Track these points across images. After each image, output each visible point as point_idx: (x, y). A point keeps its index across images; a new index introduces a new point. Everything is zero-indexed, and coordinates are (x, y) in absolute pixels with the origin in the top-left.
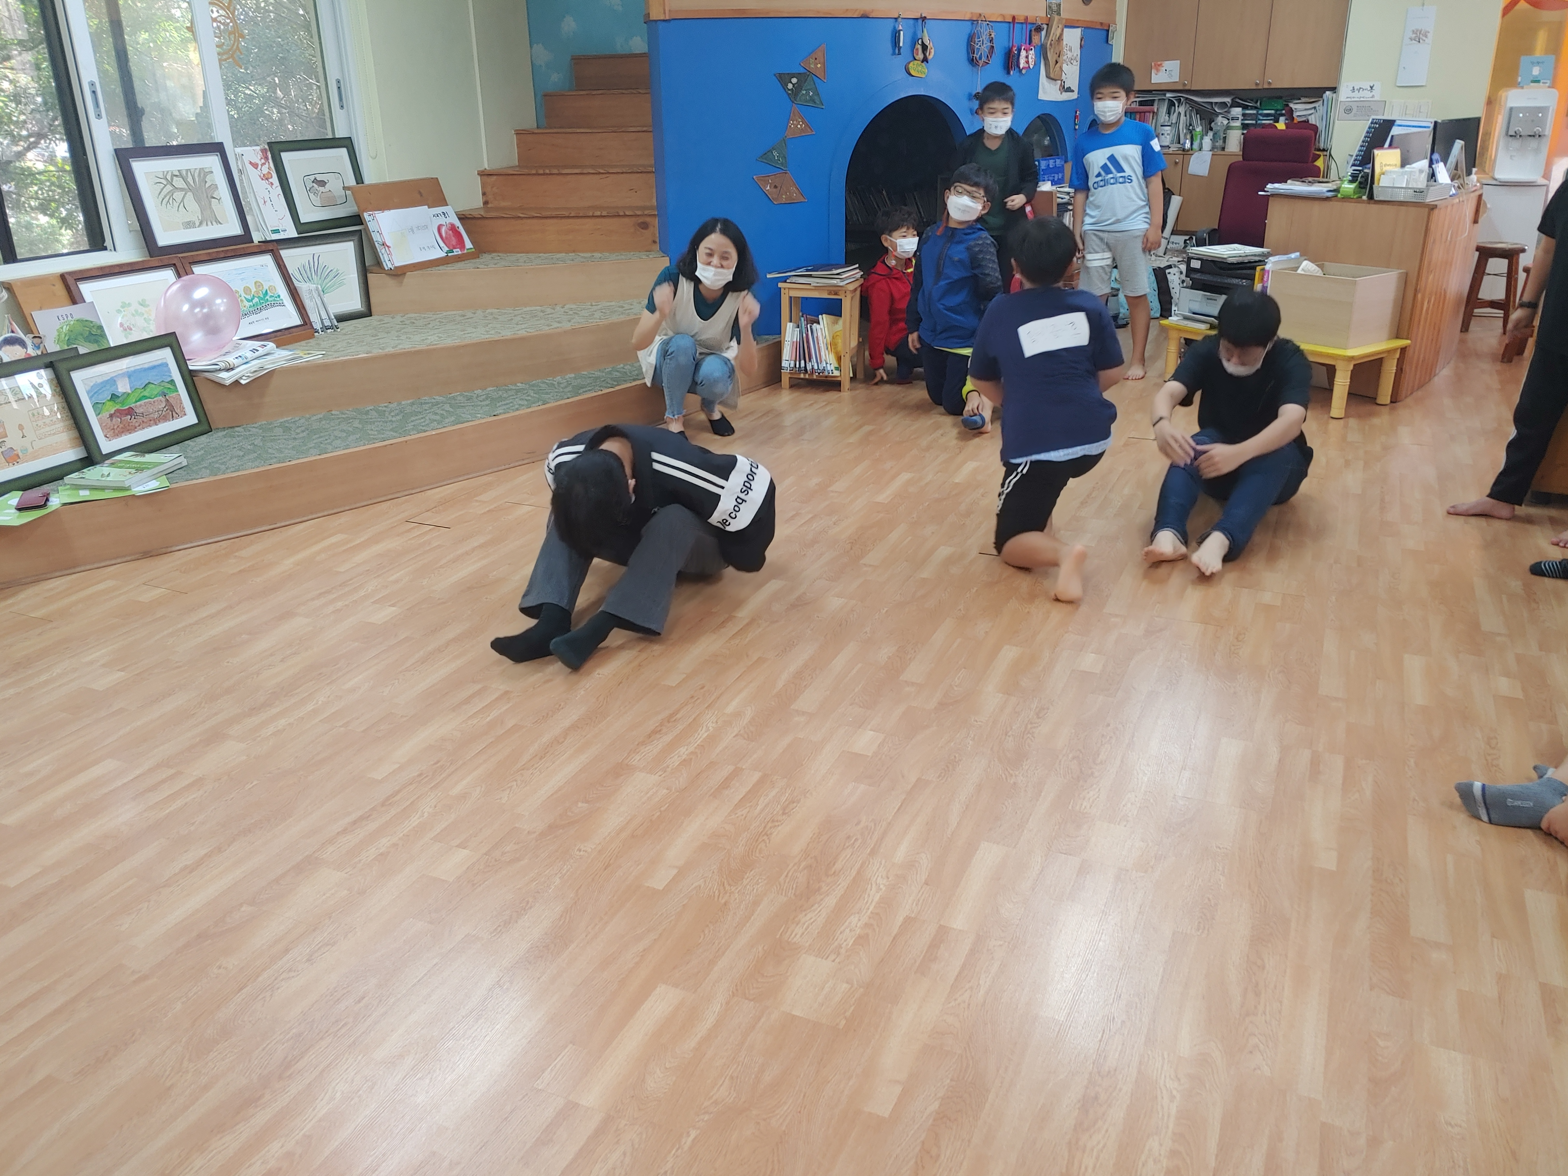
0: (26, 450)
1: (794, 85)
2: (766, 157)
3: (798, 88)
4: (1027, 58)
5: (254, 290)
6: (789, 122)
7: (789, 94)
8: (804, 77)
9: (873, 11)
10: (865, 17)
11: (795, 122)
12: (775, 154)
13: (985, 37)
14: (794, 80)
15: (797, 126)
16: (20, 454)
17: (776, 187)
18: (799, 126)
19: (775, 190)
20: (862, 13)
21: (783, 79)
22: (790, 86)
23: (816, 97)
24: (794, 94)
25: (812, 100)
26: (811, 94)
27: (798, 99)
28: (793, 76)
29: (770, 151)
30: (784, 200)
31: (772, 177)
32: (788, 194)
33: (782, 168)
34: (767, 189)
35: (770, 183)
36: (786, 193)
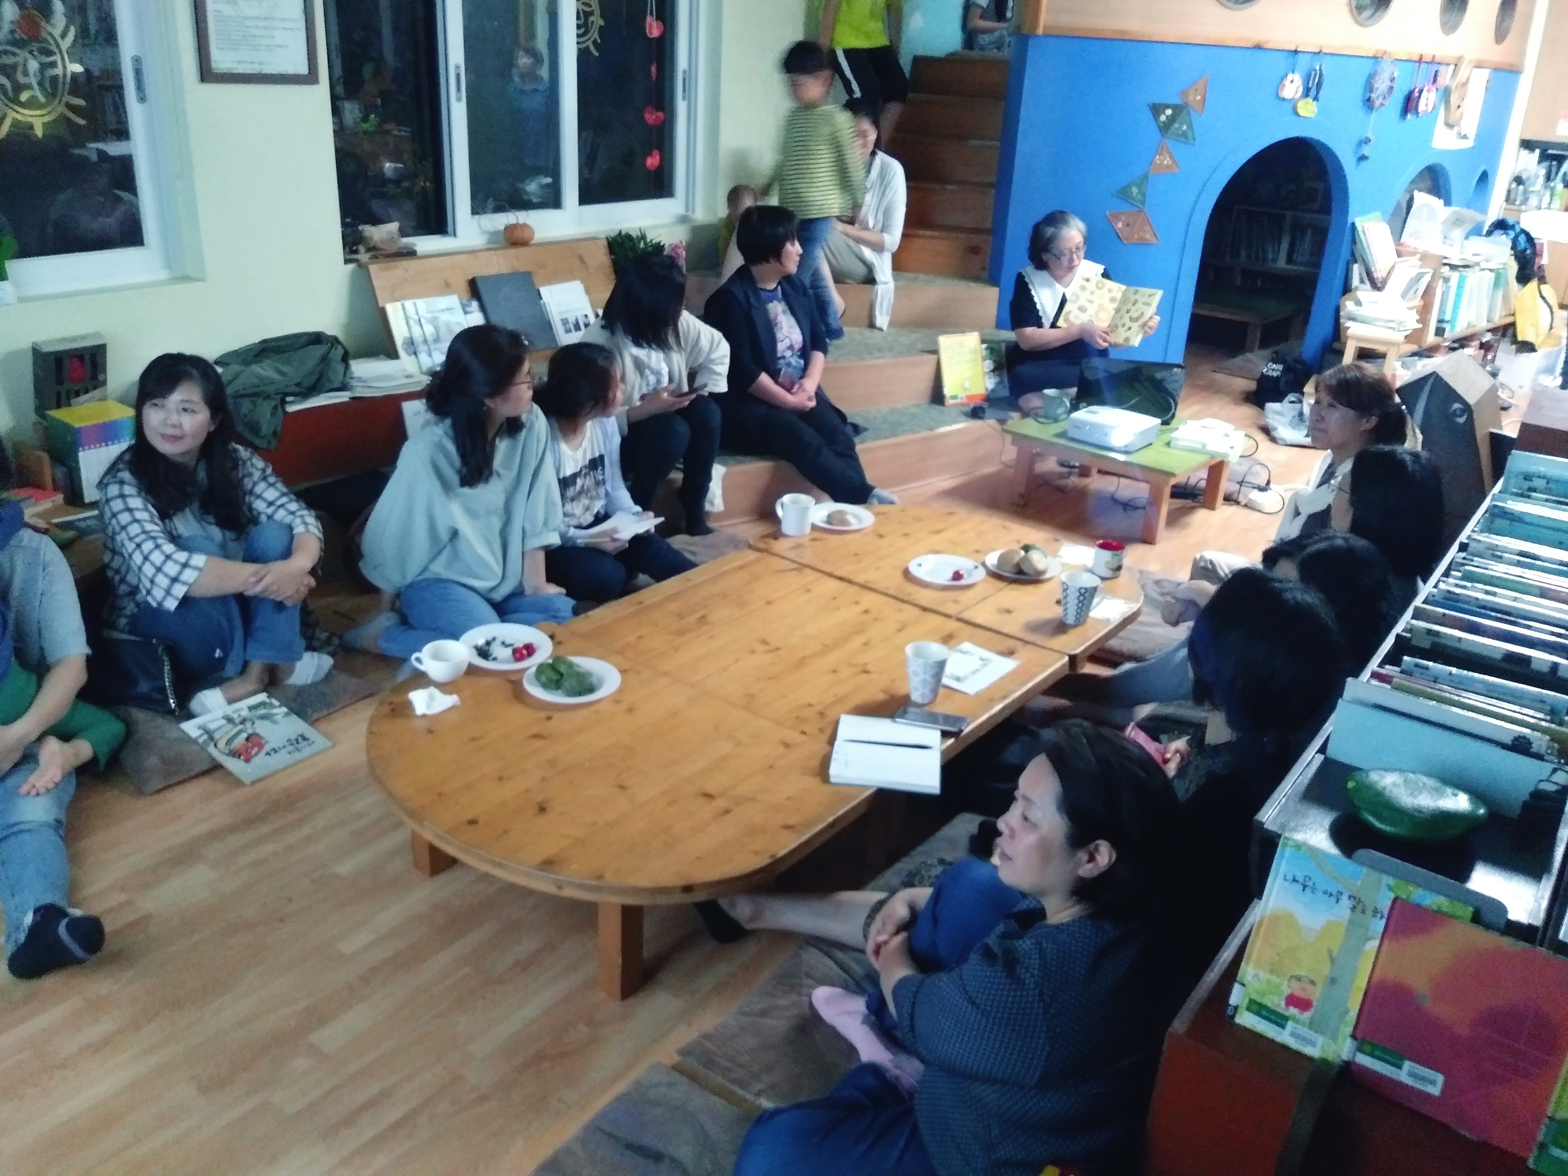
1: (1167, 117)
2: (1124, 194)
3: (1172, 120)
4: (1428, 101)
6: (1155, 157)
7: (1160, 127)
8: (1178, 110)
9: (1268, 42)
10: (1258, 47)
11: (1161, 158)
12: (1134, 190)
13: (1386, 76)
14: (1169, 112)
15: (1163, 162)
17: (1128, 225)
18: (1165, 162)
19: (1126, 228)
20: (1256, 43)
21: (1156, 109)
22: (1163, 118)
23: (1190, 133)
24: (1165, 128)
25: (1184, 135)
26: (1185, 127)
27: (1170, 131)
28: (1168, 106)
29: (1129, 186)
30: (1135, 240)
31: (1126, 214)
32: (1141, 233)
33: (1138, 205)
34: (1119, 226)
35: (1122, 221)
36: (1139, 233)
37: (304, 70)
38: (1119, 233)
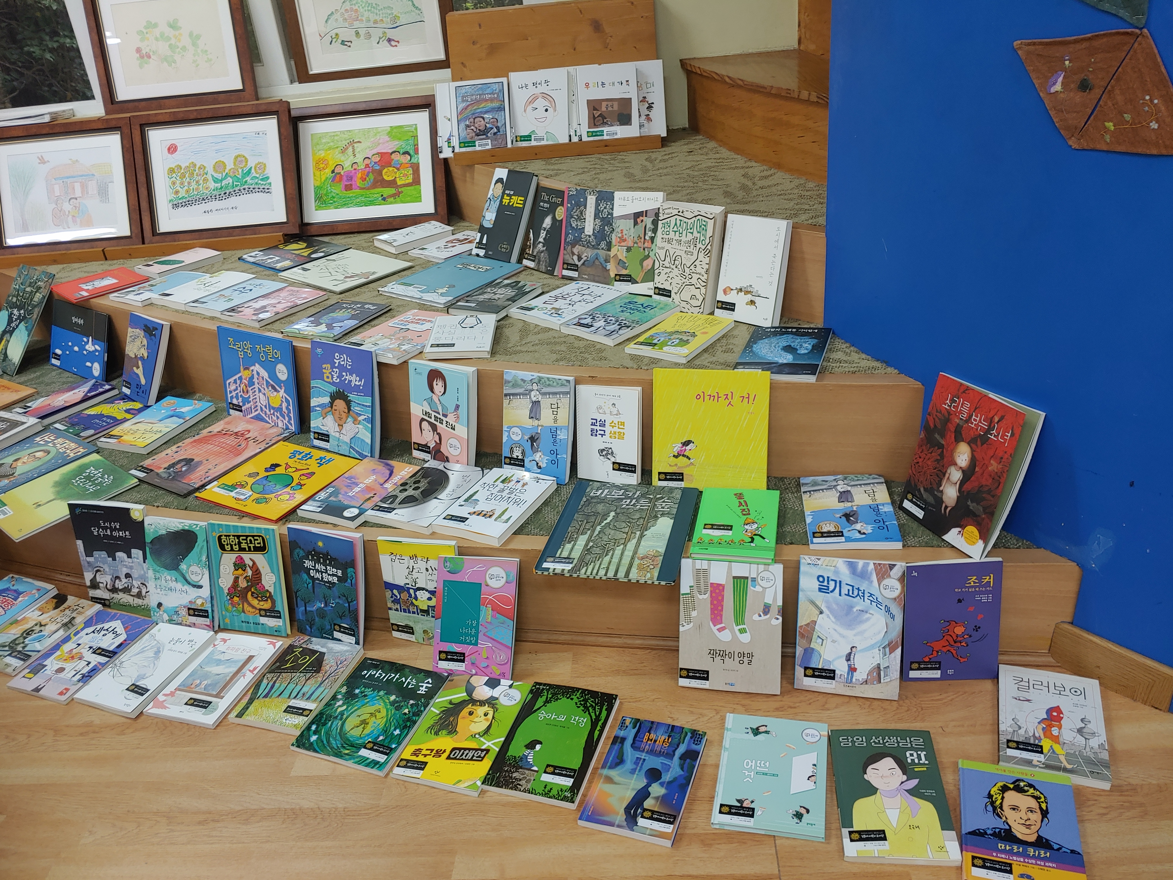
5: (230, 165)
30: (1108, 138)
31: (1078, 46)
32: (1127, 117)
33: (1122, 13)
34: (1053, 90)
35: (1065, 70)
36: (1121, 113)
38: (1052, 113)
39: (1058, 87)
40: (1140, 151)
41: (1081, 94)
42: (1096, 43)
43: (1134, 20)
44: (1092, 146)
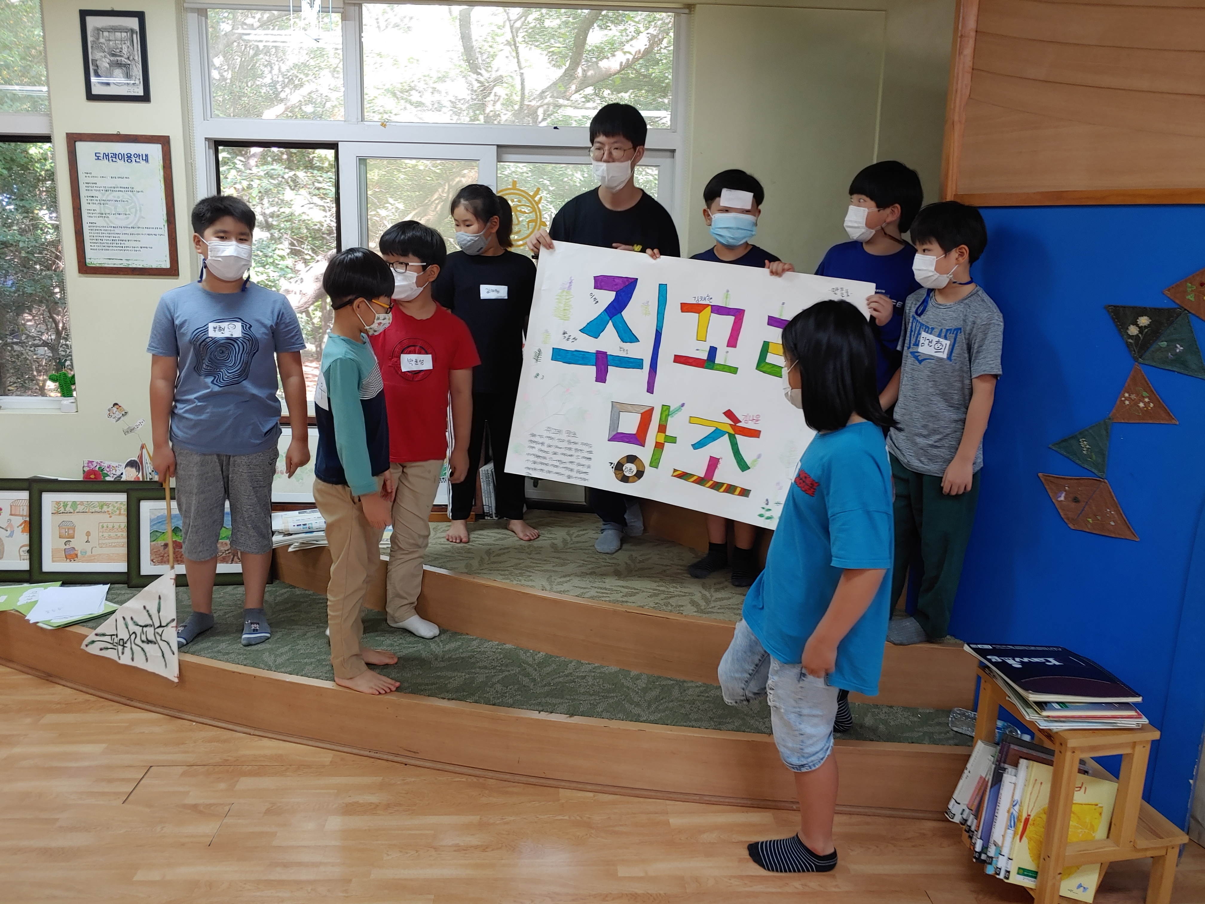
0: (86, 553)
1: (1141, 329)
2: (1066, 447)
3: (1151, 334)
6: (1120, 394)
7: (1128, 345)
11: (1133, 396)
12: (1084, 444)
14: (1144, 321)
15: (1137, 404)
16: (79, 554)
17: (1076, 500)
18: (1141, 405)
19: (1073, 505)
21: (1121, 316)
22: (1133, 330)
23: (1190, 356)
25: (1179, 359)
26: (1179, 348)
27: (1148, 354)
28: (1143, 312)
29: (1073, 438)
30: (1089, 526)
31: (1072, 481)
32: (1099, 517)
33: (1093, 470)
34: (1059, 499)
35: (1066, 491)
36: (1095, 515)
37: (166, 264)
38: (1060, 511)
39: (1062, 498)
40: (1106, 534)
41: (1074, 503)
42: (1081, 481)
43: (1099, 474)
44: (1081, 529)
